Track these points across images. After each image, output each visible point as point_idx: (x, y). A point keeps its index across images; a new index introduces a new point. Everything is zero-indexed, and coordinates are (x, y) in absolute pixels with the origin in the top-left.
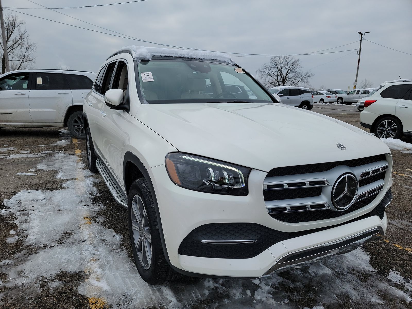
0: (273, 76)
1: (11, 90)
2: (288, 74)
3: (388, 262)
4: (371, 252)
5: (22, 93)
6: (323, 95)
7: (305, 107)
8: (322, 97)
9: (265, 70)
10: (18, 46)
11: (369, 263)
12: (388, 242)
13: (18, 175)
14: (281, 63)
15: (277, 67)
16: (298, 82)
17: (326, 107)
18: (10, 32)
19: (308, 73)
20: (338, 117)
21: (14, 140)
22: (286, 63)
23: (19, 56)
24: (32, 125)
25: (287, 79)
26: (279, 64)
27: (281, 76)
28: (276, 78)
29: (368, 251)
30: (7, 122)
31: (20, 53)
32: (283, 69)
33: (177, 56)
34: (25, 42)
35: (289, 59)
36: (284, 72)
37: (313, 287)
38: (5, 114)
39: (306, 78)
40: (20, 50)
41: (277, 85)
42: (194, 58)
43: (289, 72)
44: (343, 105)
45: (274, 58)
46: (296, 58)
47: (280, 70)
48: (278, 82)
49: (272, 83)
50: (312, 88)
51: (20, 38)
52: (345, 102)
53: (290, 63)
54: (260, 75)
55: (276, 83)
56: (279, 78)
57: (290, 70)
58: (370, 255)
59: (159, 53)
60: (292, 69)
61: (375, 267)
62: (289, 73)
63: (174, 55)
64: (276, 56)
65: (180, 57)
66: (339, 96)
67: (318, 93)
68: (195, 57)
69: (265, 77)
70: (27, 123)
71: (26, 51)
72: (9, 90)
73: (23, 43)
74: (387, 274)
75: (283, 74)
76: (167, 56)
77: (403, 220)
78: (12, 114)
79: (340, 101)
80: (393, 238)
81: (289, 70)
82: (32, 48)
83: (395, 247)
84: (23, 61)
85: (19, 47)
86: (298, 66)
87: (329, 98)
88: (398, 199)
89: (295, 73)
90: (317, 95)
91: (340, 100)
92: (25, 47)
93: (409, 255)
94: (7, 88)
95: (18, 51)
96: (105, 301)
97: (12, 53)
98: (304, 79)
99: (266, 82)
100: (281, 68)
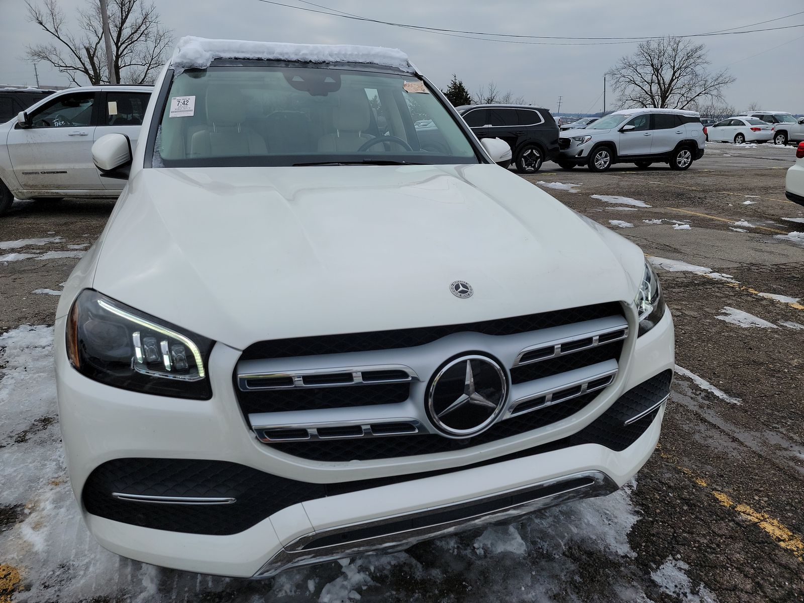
0: (641, 84)
1: (62, 126)
2: (676, 78)
3: (673, 535)
4: (649, 506)
5: (82, 132)
6: (744, 124)
7: (685, 153)
8: (740, 129)
9: (623, 72)
10: (141, 36)
11: (628, 535)
12: (705, 485)
13: (35, 294)
14: (661, 54)
15: (652, 64)
16: (698, 95)
17: (743, 152)
18: (127, 10)
19: (721, 75)
20: (758, 175)
21: (72, 223)
22: (674, 53)
23: (142, 55)
24: (103, 194)
25: (672, 90)
26: (657, 57)
27: (659, 84)
28: (647, 88)
29: (642, 505)
30: (58, 187)
31: (144, 50)
32: (665, 67)
33: (271, 57)
34: (153, 29)
35: (681, 46)
36: (667, 75)
37: (464, 583)
38: (54, 173)
39: (717, 86)
40: (144, 44)
41: (649, 104)
42: (311, 61)
43: (677, 75)
44: (788, 147)
45: (645, 43)
46: (697, 42)
47: (657, 71)
48: (652, 97)
49: (638, 100)
50: (729, 108)
51: (144, 21)
52: (792, 141)
53: (681, 55)
54: (613, 82)
55: (647, 99)
56: (655, 88)
57: (680, 71)
58: (641, 515)
59: (234, 51)
60: (686, 67)
61: (633, 548)
62: (678, 77)
63: (265, 56)
64: (649, 39)
65: (279, 60)
66: (779, 127)
67: (732, 120)
68: (314, 58)
69: (623, 87)
70: (93, 191)
71: (155, 47)
72: (59, 126)
73: (149, 30)
74: (654, 566)
75: (663, 79)
76: (248, 59)
77: (774, 433)
78: (66, 172)
79: (781, 139)
80: (722, 476)
81: (678, 69)
82: (166, 40)
83: (715, 500)
84: (150, 65)
85: (143, 38)
86: (700, 60)
87: (757, 132)
88: (792, 379)
89: (691, 76)
90: (729, 124)
91: (781, 137)
92: (153, 39)
93: (738, 524)
94: (55, 123)
95: (141, 46)
96: (23, 574)
97: (130, 51)
98: (712, 88)
99: (625, 98)
100: (659, 67)
